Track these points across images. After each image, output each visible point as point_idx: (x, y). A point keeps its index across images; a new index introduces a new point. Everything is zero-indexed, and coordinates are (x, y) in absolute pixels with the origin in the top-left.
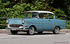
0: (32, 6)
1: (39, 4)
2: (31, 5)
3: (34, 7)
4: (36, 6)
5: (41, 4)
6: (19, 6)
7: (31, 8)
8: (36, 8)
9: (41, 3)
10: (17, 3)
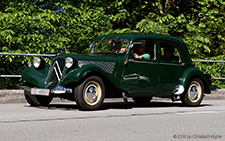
0: (192, 23)
1: (212, 17)
2: (187, 19)
3: (196, 24)
4: (204, 22)
5: (216, 16)
6: (152, 23)
7: (188, 26)
8: (202, 28)
9: (216, 12)
10: (147, 15)
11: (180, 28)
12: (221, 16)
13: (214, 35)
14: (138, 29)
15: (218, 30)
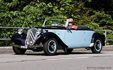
4: (63, 7)
5: (70, 4)
8: (62, 11)
9: (70, 1)
10: (29, 3)
11: (49, 11)
12: (73, 3)
13: (69, 14)
14: (24, 11)
15: (72, 11)
